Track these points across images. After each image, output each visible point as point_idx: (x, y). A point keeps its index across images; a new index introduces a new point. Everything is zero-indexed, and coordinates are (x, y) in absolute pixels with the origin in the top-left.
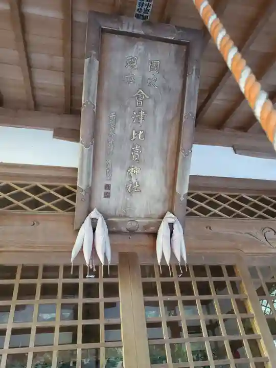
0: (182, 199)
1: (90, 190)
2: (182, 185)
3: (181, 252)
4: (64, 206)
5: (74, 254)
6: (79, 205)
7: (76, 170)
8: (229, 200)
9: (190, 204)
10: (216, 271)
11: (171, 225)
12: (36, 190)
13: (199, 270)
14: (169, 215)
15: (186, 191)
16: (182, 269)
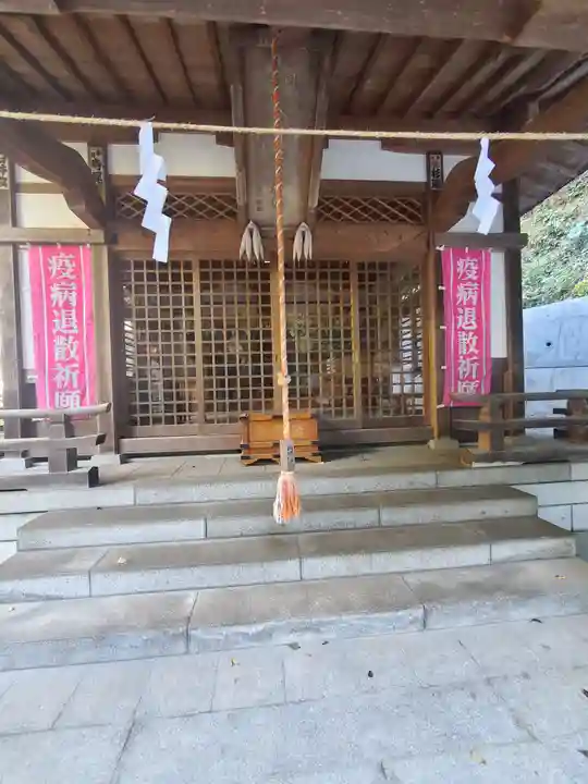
0: (313, 211)
1: (247, 206)
2: (313, 203)
3: (308, 252)
4: (232, 214)
5: (241, 252)
6: (241, 217)
7: (233, 179)
8: (360, 204)
9: (319, 215)
10: (335, 265)
11: (303, 234)
12: (211, 200)
13: (324, 265)
14: (303, 224)
15: (316, 204)
16: (312, 264)
